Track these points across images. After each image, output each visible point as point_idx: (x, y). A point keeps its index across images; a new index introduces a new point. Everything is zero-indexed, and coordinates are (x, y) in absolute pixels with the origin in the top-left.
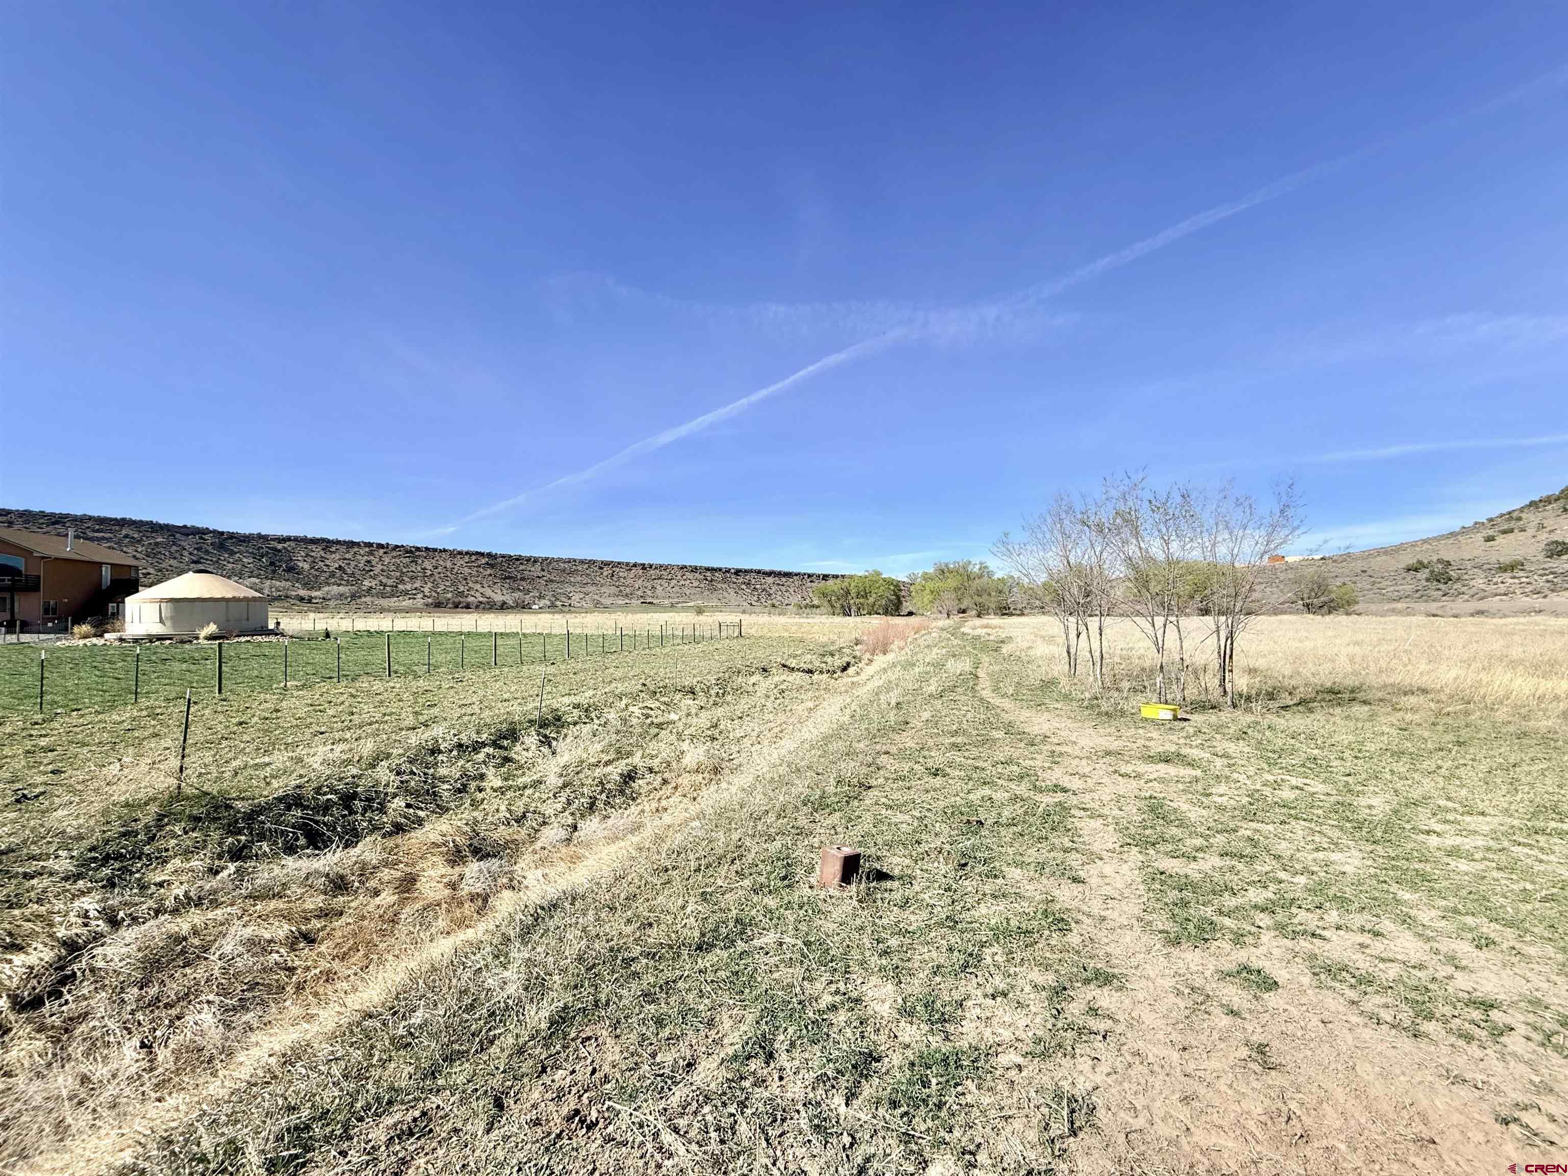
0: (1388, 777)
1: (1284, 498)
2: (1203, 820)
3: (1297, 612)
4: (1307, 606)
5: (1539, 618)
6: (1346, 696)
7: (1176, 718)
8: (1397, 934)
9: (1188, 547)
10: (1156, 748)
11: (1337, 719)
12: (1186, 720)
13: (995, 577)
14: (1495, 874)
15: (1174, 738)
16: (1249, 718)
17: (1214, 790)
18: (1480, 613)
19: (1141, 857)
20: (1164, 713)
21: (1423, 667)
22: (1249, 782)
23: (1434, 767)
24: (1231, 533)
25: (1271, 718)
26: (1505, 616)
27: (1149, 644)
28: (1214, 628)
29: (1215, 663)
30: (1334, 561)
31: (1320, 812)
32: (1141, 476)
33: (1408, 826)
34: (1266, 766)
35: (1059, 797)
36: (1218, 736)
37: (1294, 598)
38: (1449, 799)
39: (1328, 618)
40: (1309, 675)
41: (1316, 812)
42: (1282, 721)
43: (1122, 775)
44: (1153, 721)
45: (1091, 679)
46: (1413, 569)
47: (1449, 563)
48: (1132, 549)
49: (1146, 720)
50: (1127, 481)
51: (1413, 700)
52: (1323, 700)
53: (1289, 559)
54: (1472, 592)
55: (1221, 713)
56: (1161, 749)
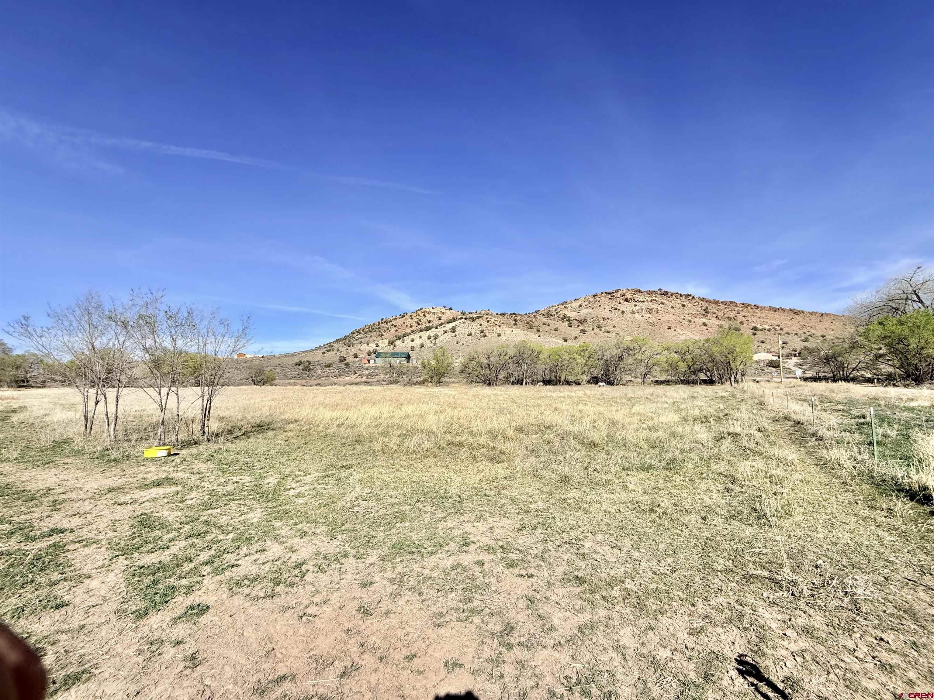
0: (278, 465)
1: (245, 323)
2: (177, 519)
3: (249, 384)
4: (254, 381)
5: (335, 387)
6: (265, 427)
7: (169, 455)
8: (272, 546)
9: (188, 344)
10: (152, 477)
11: (260, 440)
12: (176, 454)
13: (14, 353)
14: (311, 501)
15: (166, 468)
16: (216, 446)
17: (188, 497)
18: (318, 384)
19: (126, 562)
20: (162, 452)
21: (297, 410)
22: (210, 486)
23: (296, 456)
24: (216, 339)
25: (229, 445)
26: (326, 386)
27: (156, 406)
28: (200, 394)
29: (200, 417)
30: (268, 359)
31: (246, 493)
32: (160, 294)
33: (283, 489)
34: (221, 474)
35: (55, 538)
36: (196, 462)
37: (248, 377)
38: (299, 471)
39: (263, 387)
40: (250, 418)
41: (243, 493)
42: (234, 445)
43: (120, 505)
44: (152, 459)
45: (105, 435)
46: (298, 364)
47: (310, 363)
48: (149, 343)
49: (147, 459)
50: (149, 295)
51: (292, 426)
52: (255, 431)
53: (248, 356)
54: (316, 376)
55: (201, 446)
56: (155, 478)
